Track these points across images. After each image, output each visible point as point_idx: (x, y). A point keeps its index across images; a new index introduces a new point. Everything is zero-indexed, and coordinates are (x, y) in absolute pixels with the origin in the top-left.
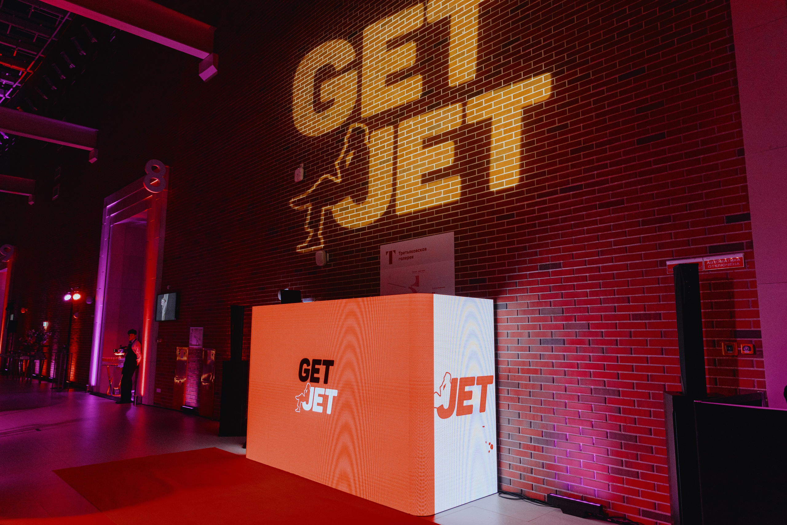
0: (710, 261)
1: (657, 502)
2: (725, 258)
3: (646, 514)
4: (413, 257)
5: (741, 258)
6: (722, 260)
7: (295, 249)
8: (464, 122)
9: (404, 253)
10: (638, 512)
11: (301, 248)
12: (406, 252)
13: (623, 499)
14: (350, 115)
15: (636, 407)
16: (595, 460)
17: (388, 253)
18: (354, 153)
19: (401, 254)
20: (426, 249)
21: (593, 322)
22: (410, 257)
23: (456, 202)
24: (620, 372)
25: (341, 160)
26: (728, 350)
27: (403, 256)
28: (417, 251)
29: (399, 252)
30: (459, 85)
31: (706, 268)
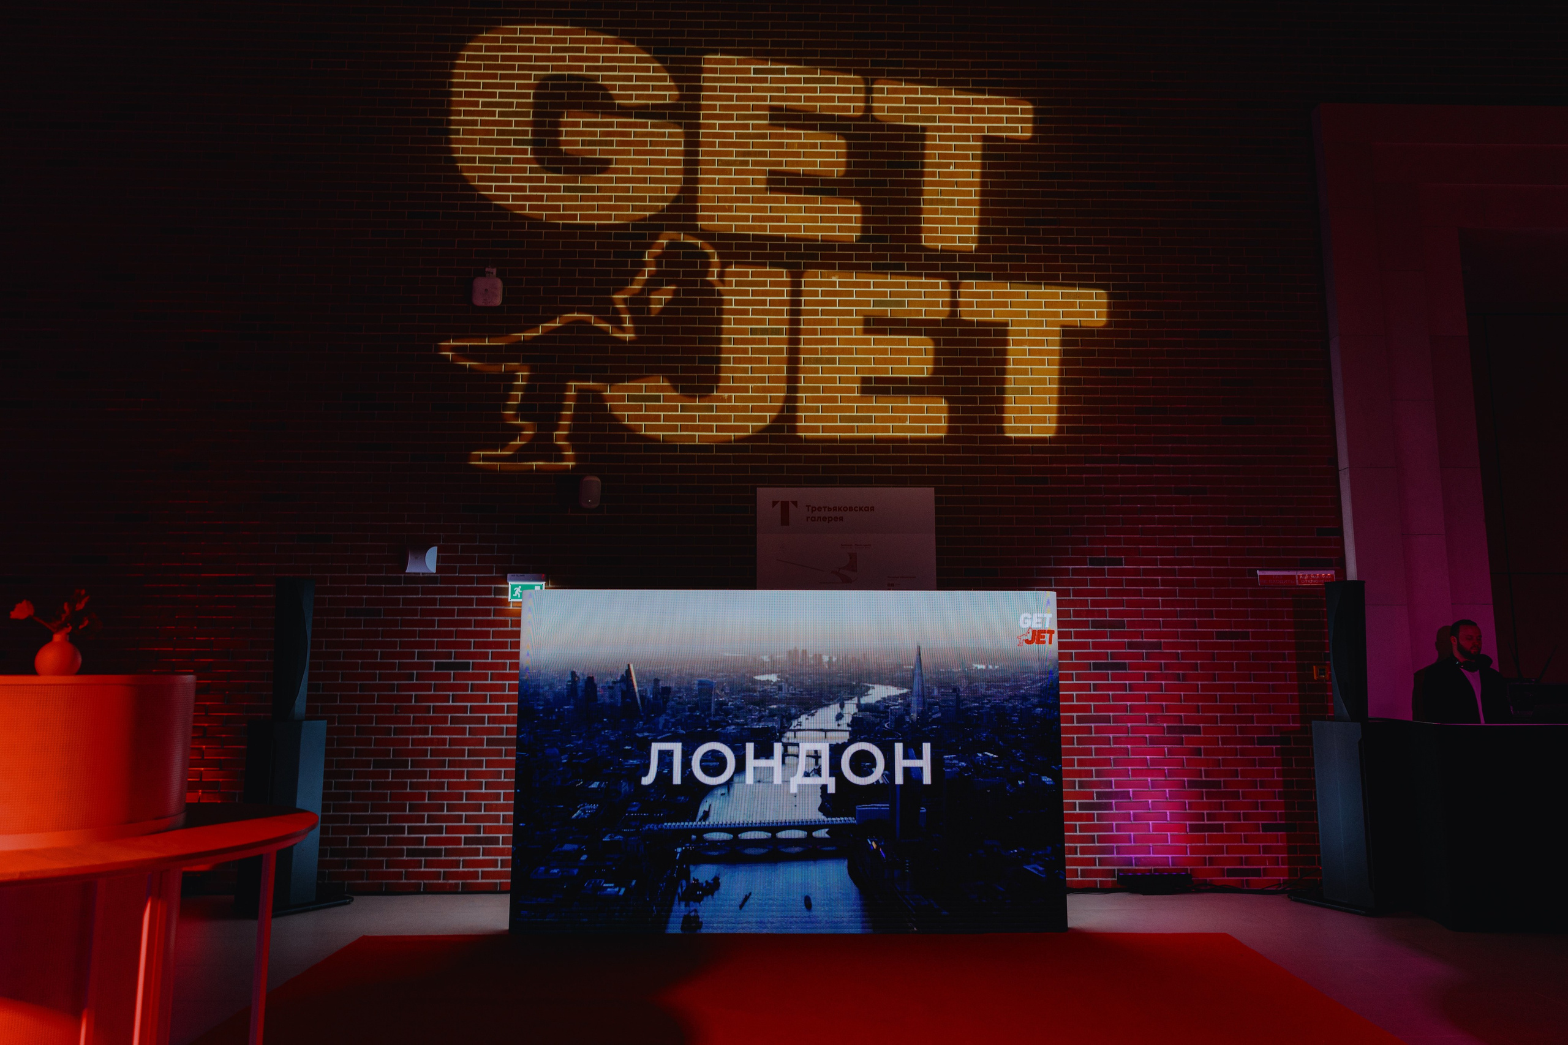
0: (1303, 576)
1: (1243, 856)
2: (1318, 573)
3: (1231, 873)
4: (841, 519)
5: (1332, 575)
6: (1314, 575)
7: (469, 458)
8: (953, 313)
9: (819, 509)
10: (1222, 873)
11: (486, 458)
12: (825, 508)
13: (1203, 861)
14: (663, 210)
15: (1220, 746)
16: (1168, 819)
17: (779, 506)
18: (675, 292)
19: (813, 511)
20: (872, 509)
21: (1166, 640)
22: (836, 519)
23: (938, 440)
24: (1200, 704)
25: (634, 295)
26: (1321, 674)
27: (817, 514)
28: (851, 509)
29: (808, 506)
30: (942, 250)
31: (1300, 583)
